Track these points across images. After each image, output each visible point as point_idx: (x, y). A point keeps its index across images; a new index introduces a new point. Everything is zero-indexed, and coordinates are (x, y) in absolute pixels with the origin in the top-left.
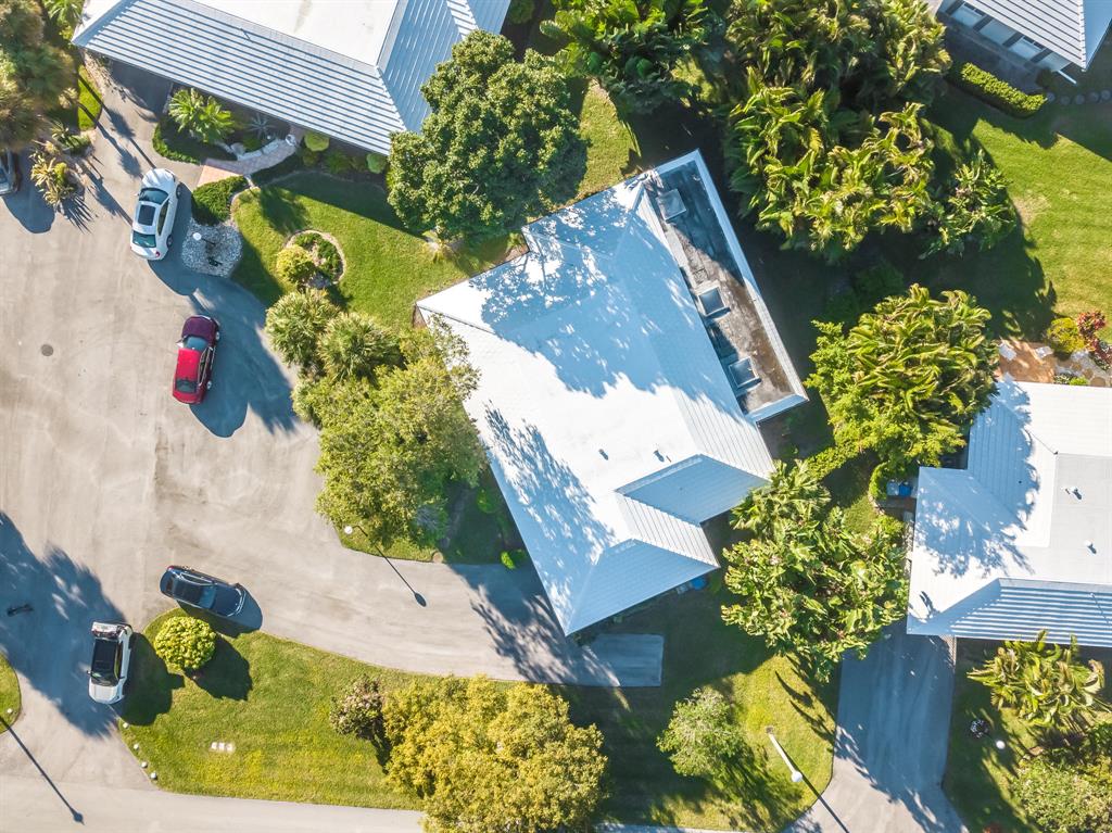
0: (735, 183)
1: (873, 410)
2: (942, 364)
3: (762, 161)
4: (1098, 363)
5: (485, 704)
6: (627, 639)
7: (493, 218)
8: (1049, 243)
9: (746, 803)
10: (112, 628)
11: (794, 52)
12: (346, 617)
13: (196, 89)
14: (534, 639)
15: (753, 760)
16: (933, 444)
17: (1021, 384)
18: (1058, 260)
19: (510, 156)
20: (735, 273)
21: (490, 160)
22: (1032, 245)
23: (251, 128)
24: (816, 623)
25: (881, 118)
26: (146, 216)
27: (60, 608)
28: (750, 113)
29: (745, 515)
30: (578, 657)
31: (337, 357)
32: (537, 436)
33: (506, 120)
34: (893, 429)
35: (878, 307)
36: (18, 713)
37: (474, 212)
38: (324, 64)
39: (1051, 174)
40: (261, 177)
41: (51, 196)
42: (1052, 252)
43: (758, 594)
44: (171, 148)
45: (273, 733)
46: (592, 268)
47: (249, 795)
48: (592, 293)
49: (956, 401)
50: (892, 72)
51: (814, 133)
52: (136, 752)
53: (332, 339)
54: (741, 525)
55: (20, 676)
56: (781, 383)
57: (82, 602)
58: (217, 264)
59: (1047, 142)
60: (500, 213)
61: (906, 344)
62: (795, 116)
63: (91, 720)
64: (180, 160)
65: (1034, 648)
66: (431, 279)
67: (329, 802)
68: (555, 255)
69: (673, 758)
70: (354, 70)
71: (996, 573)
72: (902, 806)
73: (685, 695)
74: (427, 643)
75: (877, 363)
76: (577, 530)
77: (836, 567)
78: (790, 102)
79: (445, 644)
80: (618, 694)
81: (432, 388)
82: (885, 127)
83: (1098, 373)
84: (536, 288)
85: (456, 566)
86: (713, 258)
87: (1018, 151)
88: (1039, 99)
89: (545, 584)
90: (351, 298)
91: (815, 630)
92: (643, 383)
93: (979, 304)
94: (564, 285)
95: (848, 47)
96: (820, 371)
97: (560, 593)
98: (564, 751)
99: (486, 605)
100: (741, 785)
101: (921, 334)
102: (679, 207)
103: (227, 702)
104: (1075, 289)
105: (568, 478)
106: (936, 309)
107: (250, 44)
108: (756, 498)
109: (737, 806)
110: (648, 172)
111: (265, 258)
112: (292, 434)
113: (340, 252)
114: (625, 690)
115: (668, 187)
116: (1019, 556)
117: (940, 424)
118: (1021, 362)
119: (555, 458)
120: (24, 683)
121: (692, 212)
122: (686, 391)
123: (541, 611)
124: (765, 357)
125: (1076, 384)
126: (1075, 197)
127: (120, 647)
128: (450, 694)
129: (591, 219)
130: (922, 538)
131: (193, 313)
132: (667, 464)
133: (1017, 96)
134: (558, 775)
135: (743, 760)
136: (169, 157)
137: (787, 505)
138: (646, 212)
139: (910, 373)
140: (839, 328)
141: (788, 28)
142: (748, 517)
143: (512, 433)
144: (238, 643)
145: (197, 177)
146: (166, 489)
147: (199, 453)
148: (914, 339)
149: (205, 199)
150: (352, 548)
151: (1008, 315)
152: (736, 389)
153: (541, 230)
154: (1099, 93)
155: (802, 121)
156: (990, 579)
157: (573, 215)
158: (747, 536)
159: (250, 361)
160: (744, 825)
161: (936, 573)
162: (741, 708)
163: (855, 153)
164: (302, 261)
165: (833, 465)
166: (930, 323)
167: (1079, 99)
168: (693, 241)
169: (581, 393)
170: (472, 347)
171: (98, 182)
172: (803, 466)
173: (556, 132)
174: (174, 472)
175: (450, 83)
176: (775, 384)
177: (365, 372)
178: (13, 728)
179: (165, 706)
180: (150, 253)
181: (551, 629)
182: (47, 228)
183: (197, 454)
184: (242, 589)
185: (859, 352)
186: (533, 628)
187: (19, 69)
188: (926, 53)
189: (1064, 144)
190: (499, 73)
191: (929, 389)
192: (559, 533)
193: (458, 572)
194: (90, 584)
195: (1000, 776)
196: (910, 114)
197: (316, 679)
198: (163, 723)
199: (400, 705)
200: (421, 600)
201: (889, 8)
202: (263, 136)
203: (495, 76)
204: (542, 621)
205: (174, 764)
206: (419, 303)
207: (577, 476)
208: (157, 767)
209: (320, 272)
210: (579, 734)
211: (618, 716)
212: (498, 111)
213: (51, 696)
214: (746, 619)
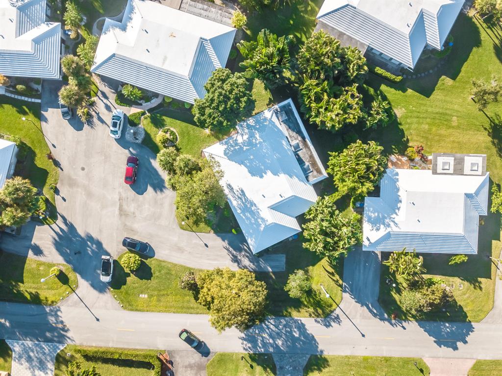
0: (302, 109)
1: (347, 179)
2: (366, 164)
3: (310, 102)
4: (423, 162)
5: (229, 275)
6: (274, 256)
7: (227, 125)
8: (407, 123)
9: (314, 309)
10: (108, 257)
11: (318, 70)
12: (183, 252)
13: (131, 85)
14: (243, 257)
15: (316, 295)
16: (365, 189)
17: (396, 170)
18: (409, 129)
19: (232, 106)
20: (304, 138)
21: (225, 108)
22: (400, 124)
23: (147, 96)
24: (331, 246)
25: (346, 89)
26: (115, 125)
27: (90, 252)
28: (305, 88)
29: (309, 214)
30: (258, 262)
31: (181, 168)
32: (242, 191)
33: (230, 95)
34: (352, 185)
35: (348, 147)
36: (77, 287)
37: (221, 123)
38: (171, 76)
39: (406, 101)
40: (150, 111)
41: (83, 119)
42: (407, 126)
43: (313, 238)
44: (121, 102)
45: (160, 291)
46: (258, 138)
47: (153, 311)
48: (258, 146)
49: (371, 176)
50: (349, 74)
51: (325, 94)
52: (116, 298)
53: (178, 163)
54: (308, 217)
55: (77, 275)
56: (319, 172)
57: (96, 250)
58: (137, 139)
59: (404, 91)
60: (229, 123)
61: (355, 158)
62: (318, 89)
63: (100, 288)
64: (124, 106)
65: (402, 253)
66: (206, 142)
67: (179, 313)
68: (246, 134)
69: (289, 293)
70: (181, 78)
71: (389, 230)
72: (365, 308)
73: (292, 272)
74: (208, 259)
75: (347, 165)
76: (256, 220)
77: (337, 229)
78: (317, 85)
79: (215, 260)
80: (271, 274)
81: (210, 177)
82: (347, 91)
83: (423, 165)
84: (241, 144)
85: (218, 234)
86: (296, 133)
87: (395, 94)
88: (400, 78)
89: (246, 238)
90: (181, 149)
91: (331, 248)
92: (275, 173)
93: (380, 145)
94: (249, 143)
95: (334, 67)
96: (330, 167)
97: (251, 241)
98: (254, 288)
99: (228, 246)
100: (312, 303)
101: (360, 155)
102: (285, 117)
103: (145, 281)
104: (415, 138)
105: (253, 204)
106: (365, 147)
107: (147, 70)
108: (312, 208)
109: (311, 310)
110: (275, 106)
111: (152, 136)
112: (163, 194)
113: (177, 134)
114: (274, 273)
115: (281, 111)
116: (396, 224)
117: (367, 183)
118: (398, 162)
119: (248, 198)
120: (78, 276)
121: (289, 118)
122: (288, 175)
123: (245, 247)
124: (314, 164)
125: (416, 169)
126: (414, 108)
127: (111, 263)
128: (218, 273)
129: (257, 122)
130: (366, 219)
131: (130, 156)
132: (283, 198)
133: (393, 77)
134: (253, 295)
135: (313, 295)
136: (120, 105)
137: (322, 210)
138: (275, 119)
139: (357, 167)
140: (337, 154)
141: (316, 63)
142: (310, 215)
143: (234, 191)
144: (147, 262)
145: (130, 111)
146: (122, 212)
147: (133, 200)
148: (358, 157)
149: (133, 118)
150: (184, 230)
151: (394, 147)
152: (305, 174)
153: (242, 126)
154: (421, 74)
155: (322, 90)
156: (387, 231)
157: (251, 121)
158: (310, 220)
159: (149, 170)
160: (314, 316)
161: (371, 230)
162: (312, 278)
163: (338, 99)
164: (165, 138)
165: (338, 198)
166: (363, 152)
167: (414, 77)
168: (290, 128)
169: (256, 177)
170: (221, 163)
171: (98, 114)
172: (327, 198)
173: (245, 99)
174: (125, 207)
175: (213, 85)
176: (317, 172)
177: (189, 173)
178: (76, 292)
179: (125, 284)
180: (116, 136)
181: (249, 253)
182: (82, 129)
183: (132, 201)
184: (149, 244)
185: (341, 161)
186: (243, 253)
187: (78, 82)
188: (360, 67)
189: (410, 91)
190: (228, 82)
191: (362, 173)
192: (250, 222)
193: (218, 236)
194: (99, 244)
195: (396, 297)
196: (354, 87)
197: (173, 273)
198: (124, 288)
199: (202, 276)
200: (206, 245)
201: (347, 54)
202: (151, 97)
203: (226, 82)
204: (246, 251)
205: (128, 302)
206: (203, 150)
207: (255, 203)
208: (123, 303)
209: (170, 141)
210: (258, 283)
211: (271, 281)
212: (227, 93)
213: (87, 281)
214: (310, 246)
